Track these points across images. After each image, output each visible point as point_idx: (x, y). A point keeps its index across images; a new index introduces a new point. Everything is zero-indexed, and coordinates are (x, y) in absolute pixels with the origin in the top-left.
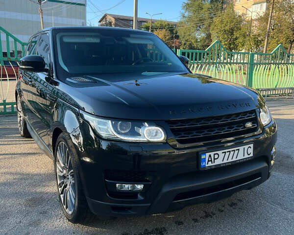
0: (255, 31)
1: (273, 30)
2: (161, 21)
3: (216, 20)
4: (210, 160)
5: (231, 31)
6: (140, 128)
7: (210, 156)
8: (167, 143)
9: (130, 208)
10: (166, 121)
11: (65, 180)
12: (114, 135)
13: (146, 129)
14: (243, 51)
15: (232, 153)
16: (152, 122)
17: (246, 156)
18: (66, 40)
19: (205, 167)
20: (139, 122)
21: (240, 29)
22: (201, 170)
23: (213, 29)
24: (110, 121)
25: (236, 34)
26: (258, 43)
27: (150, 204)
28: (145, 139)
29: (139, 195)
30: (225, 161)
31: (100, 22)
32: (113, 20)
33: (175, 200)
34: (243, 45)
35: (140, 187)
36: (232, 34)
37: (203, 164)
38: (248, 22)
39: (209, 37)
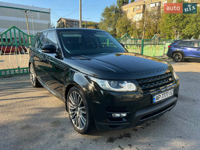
0: (138, 27)
1: (146, 27)
2: (90, 22)
3: (119, 22)
4: (157, 98)
5: (126, 27)
6: (123, 84)
7: (157, 96)
8: (137, 91)
9: (119, 126)
10: (136, 80)
11: (75, 112)
12: (110, 88)
13: (126, 84)
14: (132, 38)
15: (166, 94)
16: (129, 81)
17: (171, 95)
18: (65, 36)
19: (155, 102)
20: (122, 81)
21: (130, 27)
22: (153, 104)
23: (117, 26)
24: (107, 81)
25: (129, 29)
26: (139, 33)
27: (129, 123)
28: (126, 90)
29: (123, 119)
30: (163, 99)
31: (58, 22)
32: (65, 21)
33: (141, 119)
34: (132, 34)
35: (124, 115)
36: (127, 29)
38: (134, 23)
39: (115, 30)
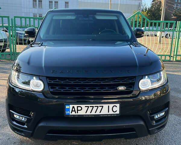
4: (73, 110)
7: (73, 107)
15: (95, 108)
17: (111, 112)
19: (69, 115)
27: (31, 132)
28: (30, 88)
30: (88, 114)
37: (67, 113)
